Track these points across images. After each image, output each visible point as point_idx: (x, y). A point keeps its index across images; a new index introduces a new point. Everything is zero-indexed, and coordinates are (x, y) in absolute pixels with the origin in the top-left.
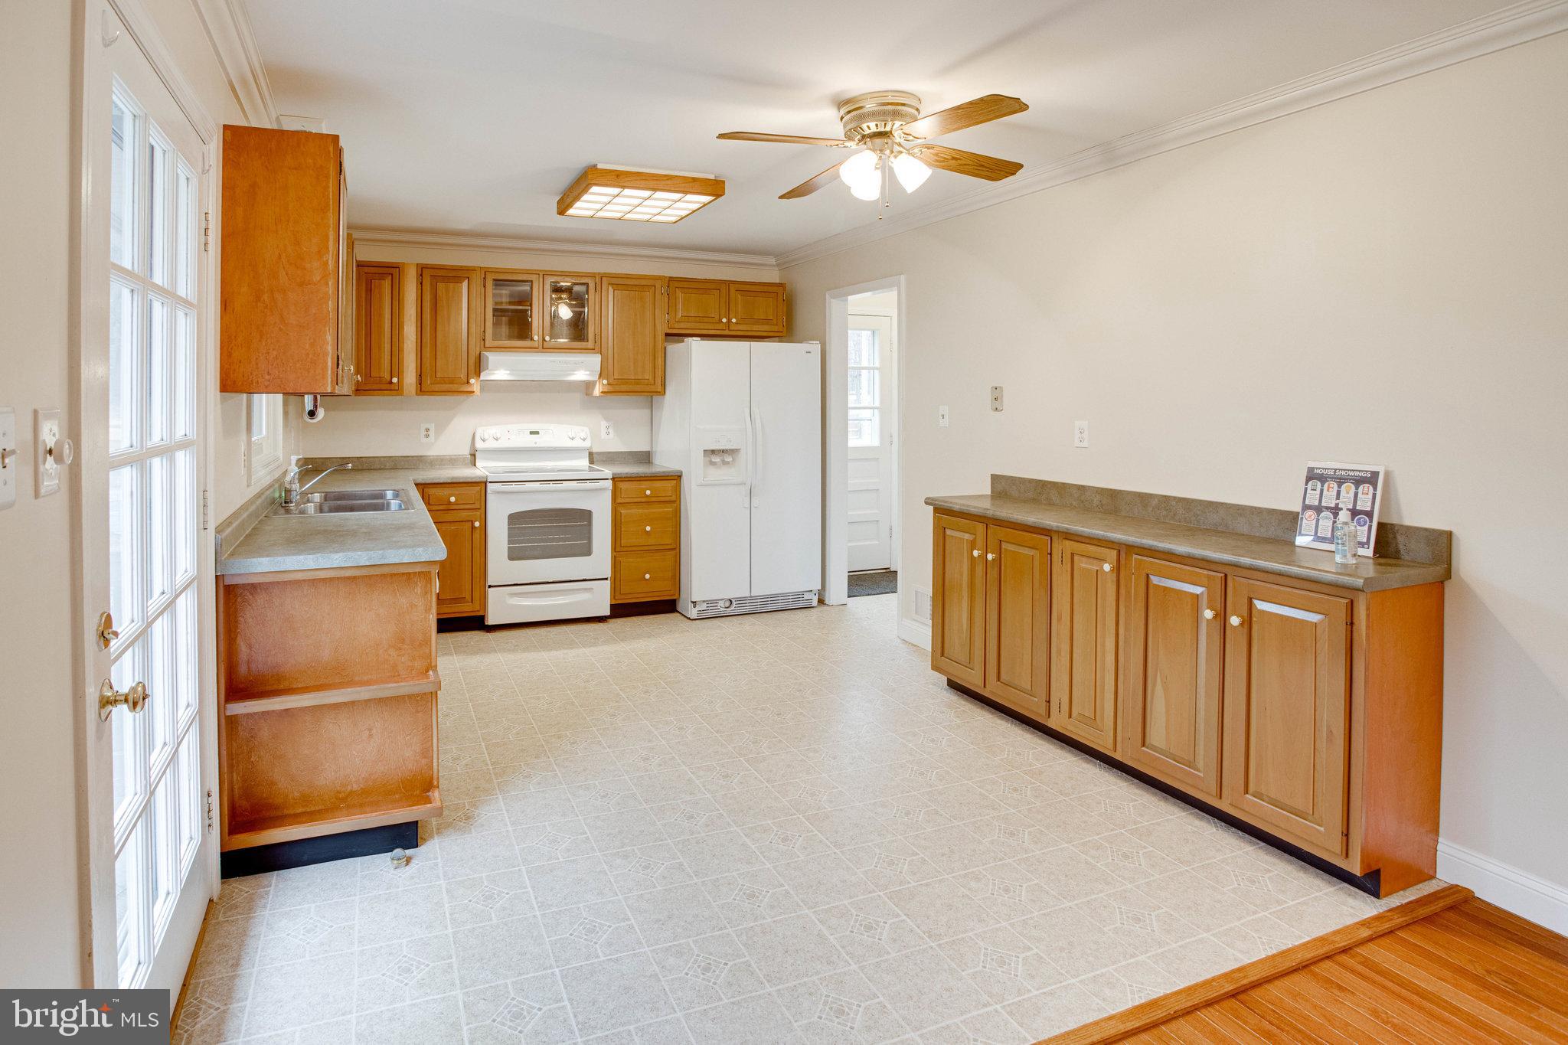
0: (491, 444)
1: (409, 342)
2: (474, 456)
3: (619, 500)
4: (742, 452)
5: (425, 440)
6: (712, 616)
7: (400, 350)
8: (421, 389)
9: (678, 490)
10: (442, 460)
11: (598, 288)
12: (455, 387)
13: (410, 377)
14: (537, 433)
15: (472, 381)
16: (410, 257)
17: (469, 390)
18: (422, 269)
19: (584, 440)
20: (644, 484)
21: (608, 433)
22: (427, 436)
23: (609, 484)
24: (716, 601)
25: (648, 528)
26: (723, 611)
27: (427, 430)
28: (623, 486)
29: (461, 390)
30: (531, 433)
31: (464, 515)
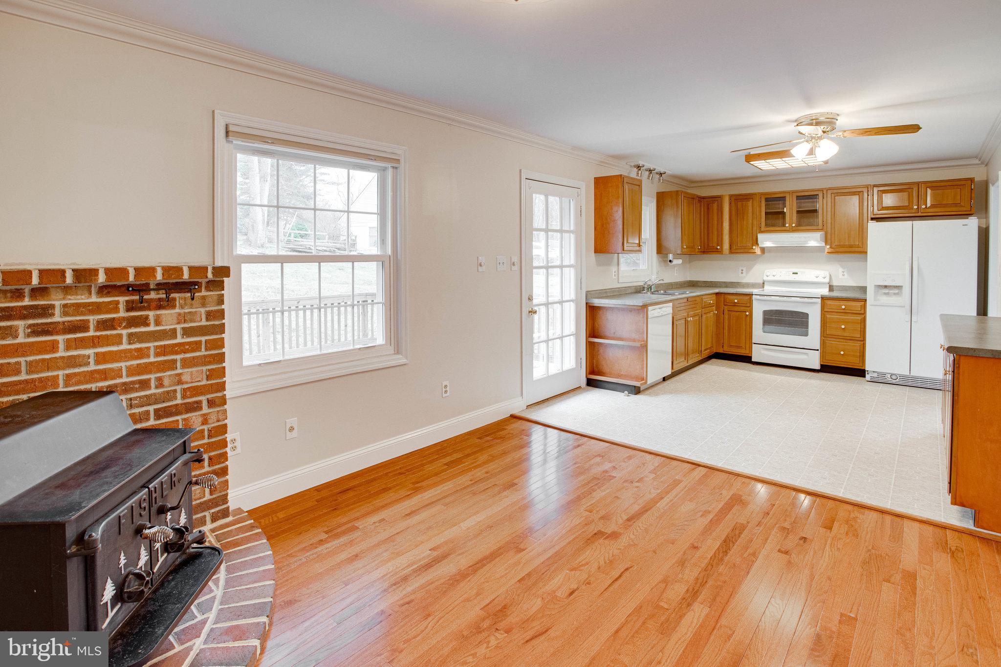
0: (771, 278)
1: (726, 231)
2: (764, 283)
3: (826, 310)
4: (904, 287)
5: (741, 275)
6: (881, 380)
7: (722, 234)
8: (731, 251)
9: (865, 307)
10: (748, 285)
11: (825, 196)
12: (746, 251)
13: (726, 246)
14: (797, 273)
15: (754, 247)
16: (725, 192)
17: (753, 251)
18: (731, 196)
19: (824, 278)
20: (842, 303)
21: (843, 275)
22: (742, 273)
23: (819, 300)
24: (885, 374)
25: (843, 327)
26: (889, 380)
27: (742, 270)
28: (829, 302)
29: (749, 251)
30: (793, 273)
31: (742, 309)
